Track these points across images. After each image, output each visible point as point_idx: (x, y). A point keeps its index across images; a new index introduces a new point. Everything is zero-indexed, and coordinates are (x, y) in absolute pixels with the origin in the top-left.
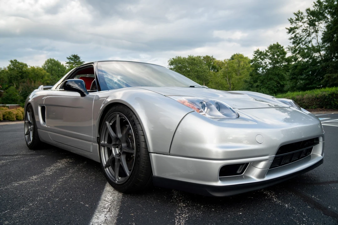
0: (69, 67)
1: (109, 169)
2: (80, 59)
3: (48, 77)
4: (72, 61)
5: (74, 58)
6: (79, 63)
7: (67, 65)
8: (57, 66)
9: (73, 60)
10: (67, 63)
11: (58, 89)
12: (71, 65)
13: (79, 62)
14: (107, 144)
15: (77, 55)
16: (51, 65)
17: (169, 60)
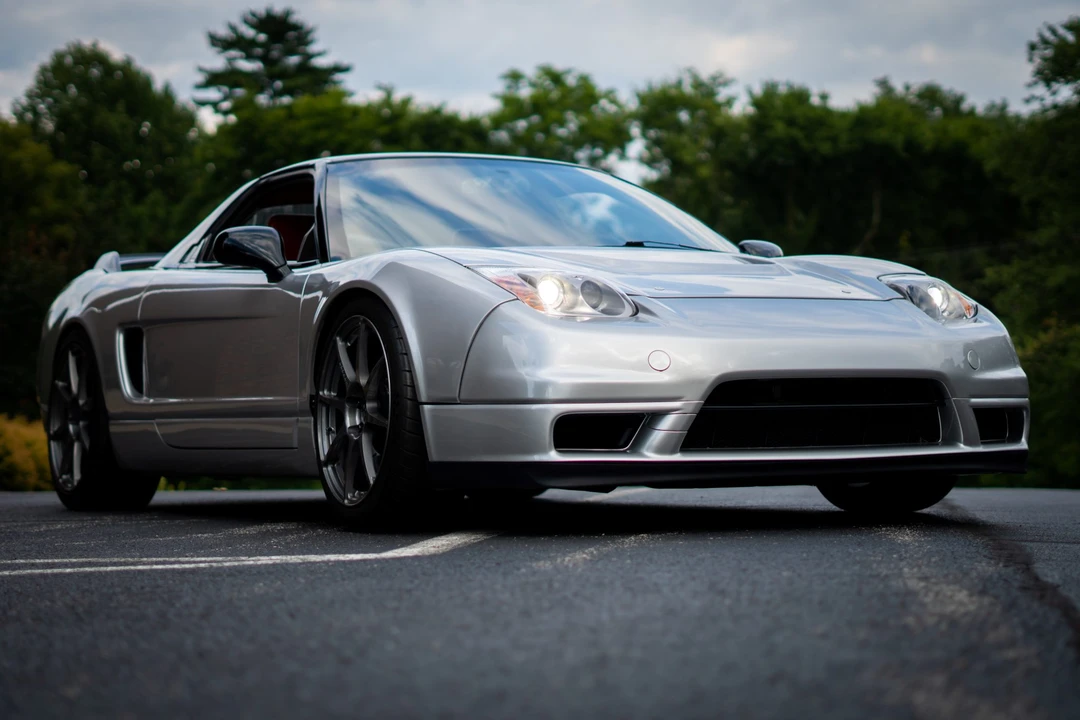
0: (226, 113)
1: (333, 468)
2: (313, 48)
3: (61, 194)
4: (247, 65)
5: (262, 37)
6: (302, 80)
7: (213, 94)
8: (121, 106)
9: (259, 51)
10: (213, 79)
11: (191, 261)
12: (240, 92)
13: (305, 68)
14: (337, 399)
15: (288, 13)
16: (84, 100)
17: (1035, 39)
